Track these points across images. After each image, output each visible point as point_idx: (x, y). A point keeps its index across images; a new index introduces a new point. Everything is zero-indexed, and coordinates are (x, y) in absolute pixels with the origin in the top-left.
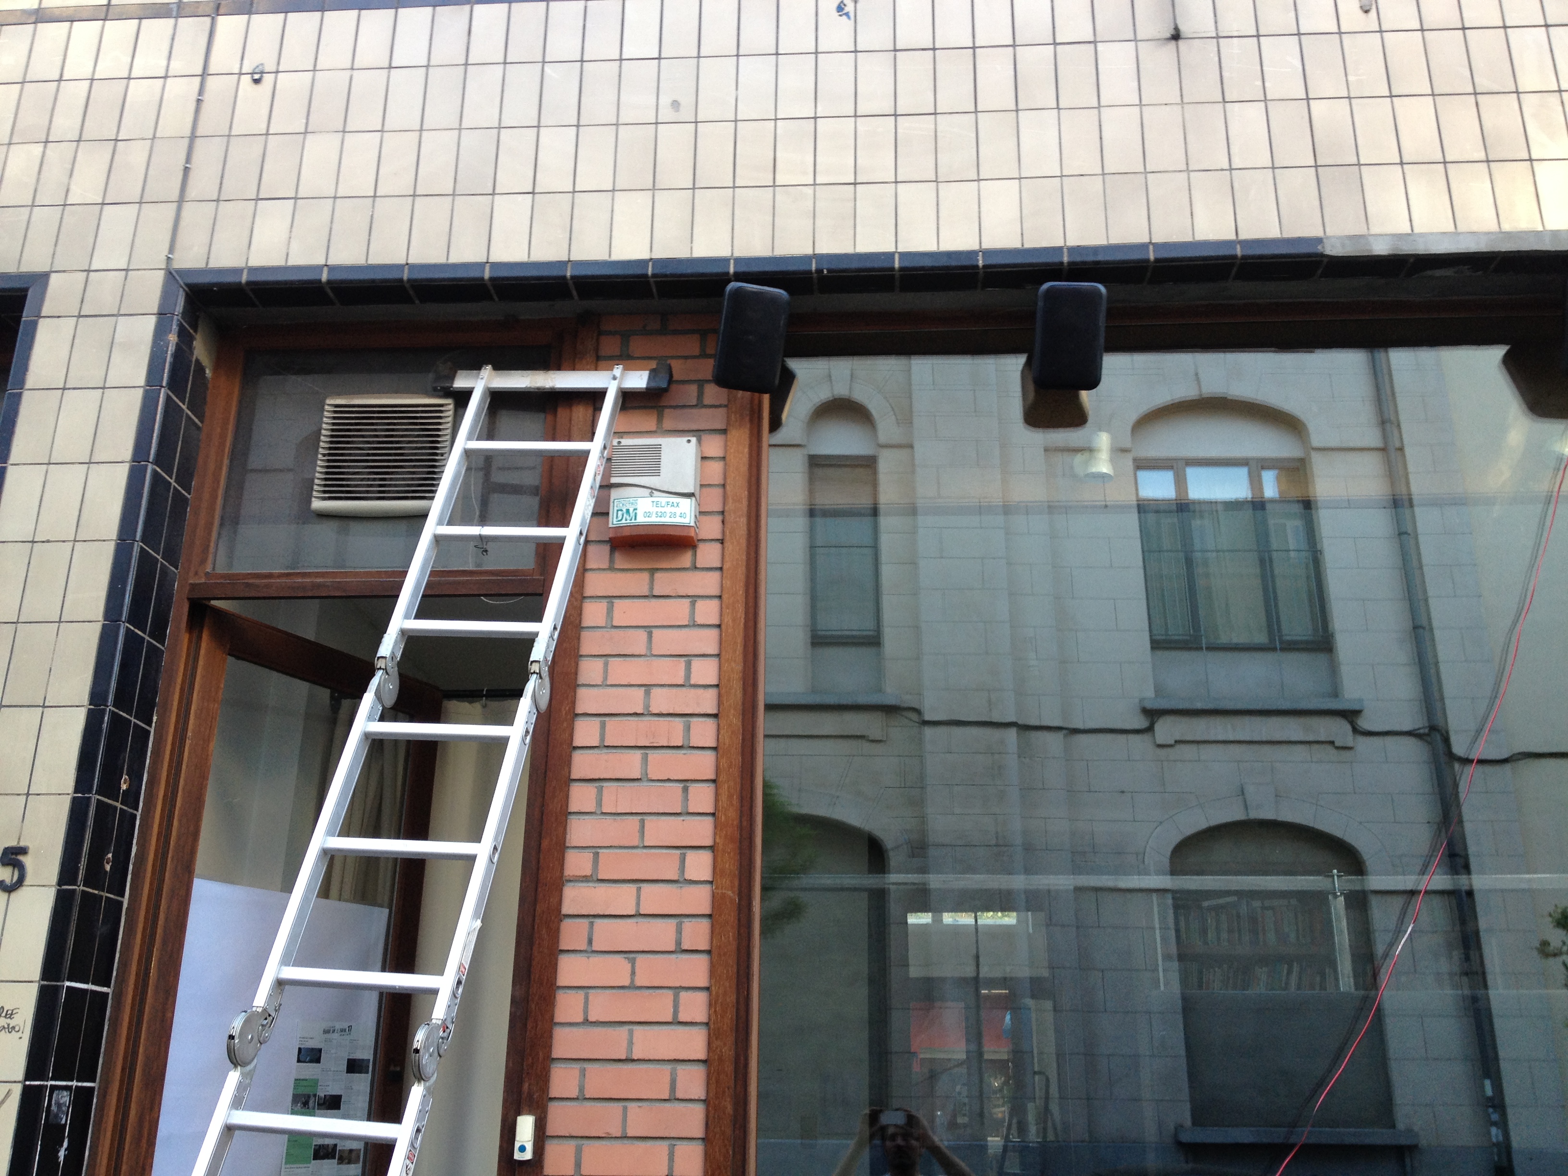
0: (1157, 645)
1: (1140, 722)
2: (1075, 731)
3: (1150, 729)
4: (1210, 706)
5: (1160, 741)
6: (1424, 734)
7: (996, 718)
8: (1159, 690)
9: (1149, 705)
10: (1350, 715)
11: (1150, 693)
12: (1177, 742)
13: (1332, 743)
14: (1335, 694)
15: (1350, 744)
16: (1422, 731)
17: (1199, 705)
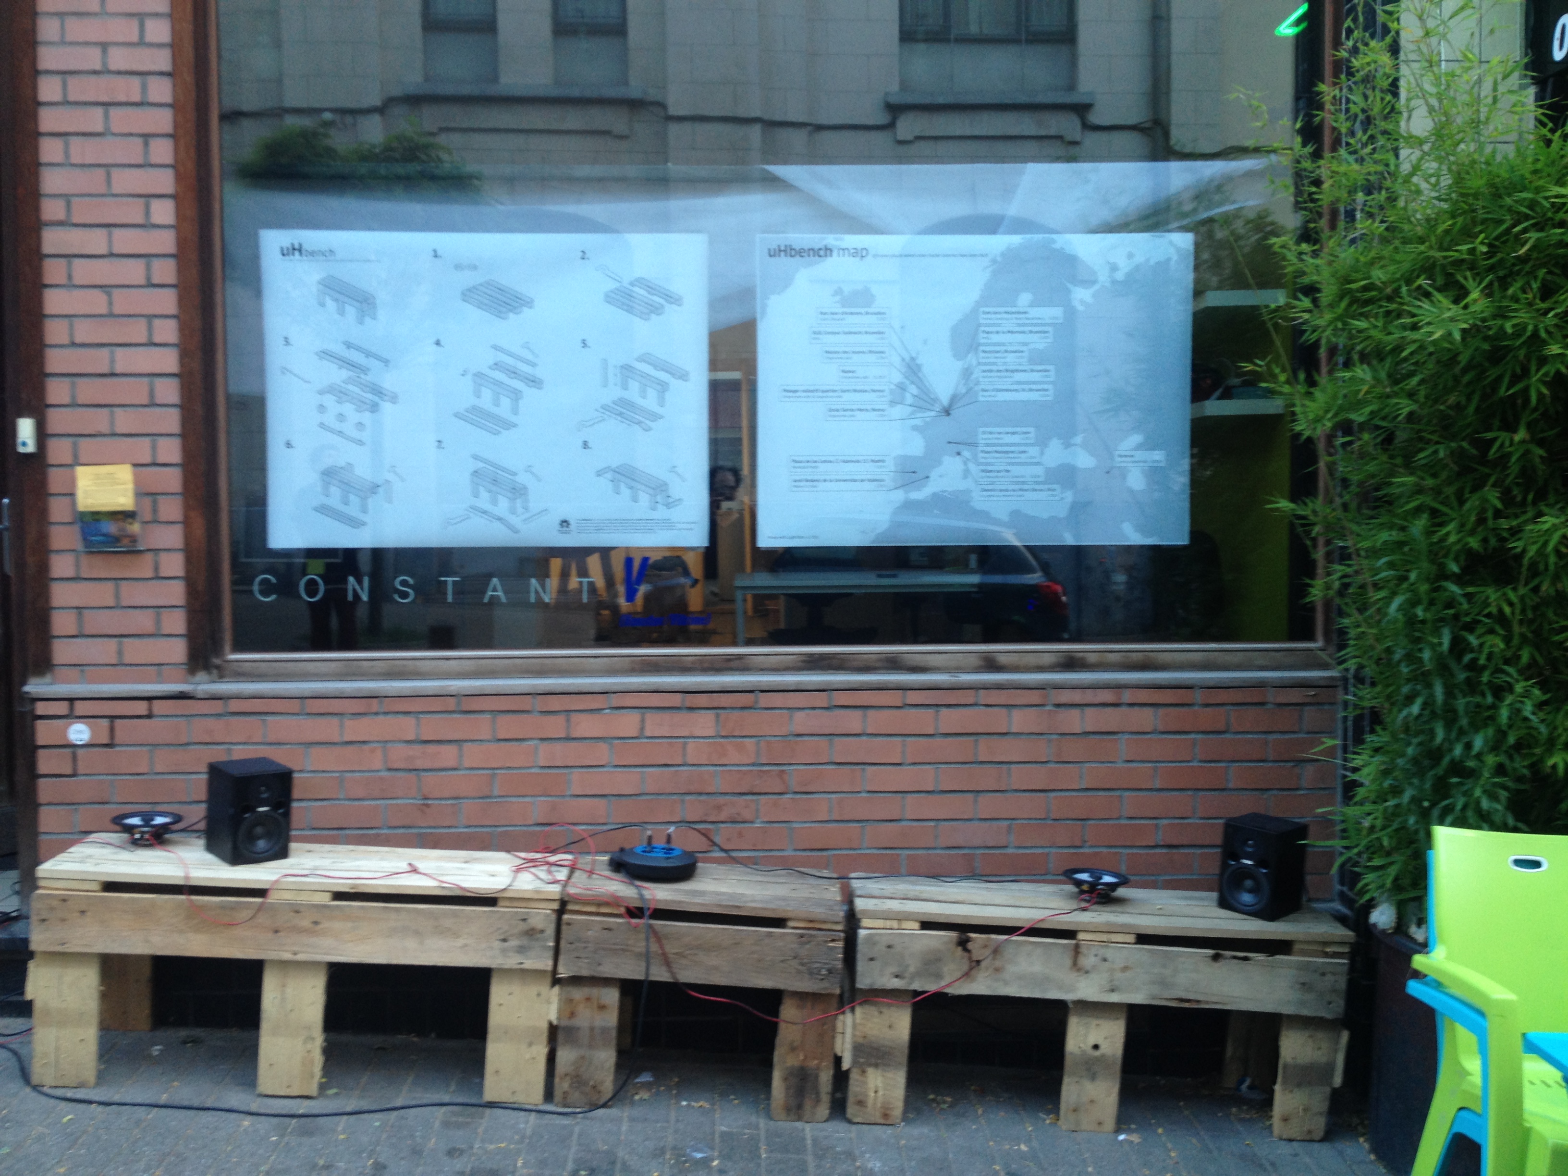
0: (907, 36)
1: (882, 118)
2: (820, 128)
3: (890, 126)
4: (950, 100)
5: (900, 137)
6: (1149, 129)
7: (741, 113)
8: (904, 86)
9: (893, 100)
10: (1081, 110)
11: (895, 87)
12: (919, 138)
13: (1059, 138)
14: (1072, 87)
15: (1078, 139)
16: (1147, 125)
17: (941, 100)
